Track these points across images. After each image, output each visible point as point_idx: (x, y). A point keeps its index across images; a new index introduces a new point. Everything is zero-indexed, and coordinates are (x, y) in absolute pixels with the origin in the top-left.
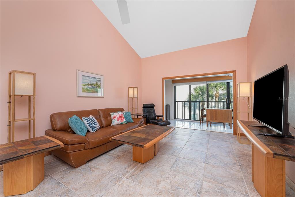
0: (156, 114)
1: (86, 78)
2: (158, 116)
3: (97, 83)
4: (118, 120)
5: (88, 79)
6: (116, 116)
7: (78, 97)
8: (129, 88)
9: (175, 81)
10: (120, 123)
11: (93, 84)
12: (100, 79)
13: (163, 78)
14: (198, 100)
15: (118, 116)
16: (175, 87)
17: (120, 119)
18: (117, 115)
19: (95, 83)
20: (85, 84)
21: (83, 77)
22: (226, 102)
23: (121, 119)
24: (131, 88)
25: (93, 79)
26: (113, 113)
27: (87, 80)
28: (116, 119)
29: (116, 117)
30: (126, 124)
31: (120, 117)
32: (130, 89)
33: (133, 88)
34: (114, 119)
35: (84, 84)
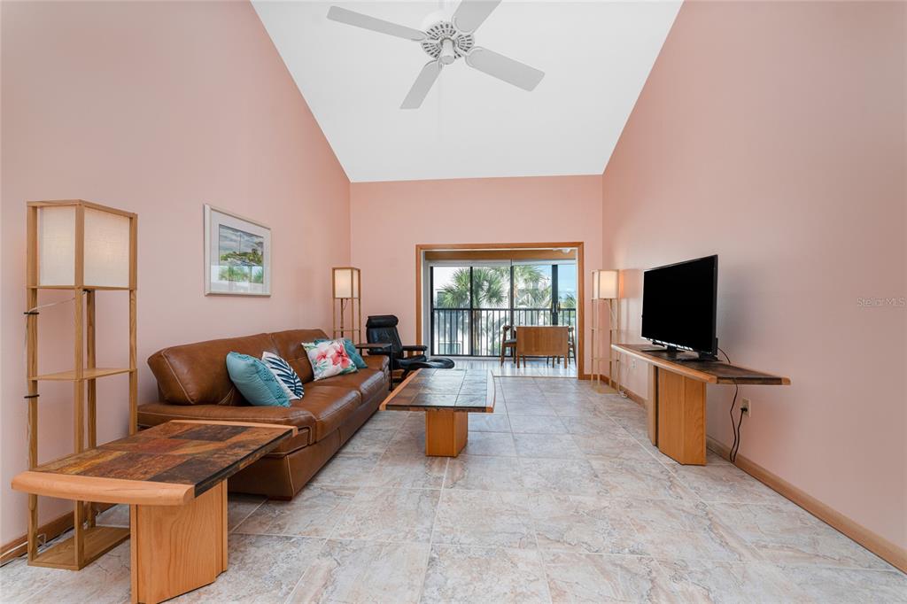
0: (403, 345)
1: (229, 233)
2: (410, 349)
3: (255, 251)
4: (334, 364)
5: (234, 237)
6: (327, 352)
7: (210, 295)
8: (334, 270)
9: (432, 256)
10: (341, 370)
11: (245, 254)
12: (260, 240)
13: (417, 246)
14: (462, 306)
15: (332, 353)
16: (432, 268)
17: (340, 359)
18: (329, 348)
19: (250, 251)
20: (228, 252)
21: (222, 230)
22: (551, 310)
23: (343, 361)
24: (340, 271)
25: (246, 238)
26: (312, 344)
27: (231, 240)
28: (329, 361)
29: (328, 356)
30: (355, 372)
31: (340, 354)
32: (336, 272)
33: (349, 271)
34: (323, 360)
35: (224, 253)
